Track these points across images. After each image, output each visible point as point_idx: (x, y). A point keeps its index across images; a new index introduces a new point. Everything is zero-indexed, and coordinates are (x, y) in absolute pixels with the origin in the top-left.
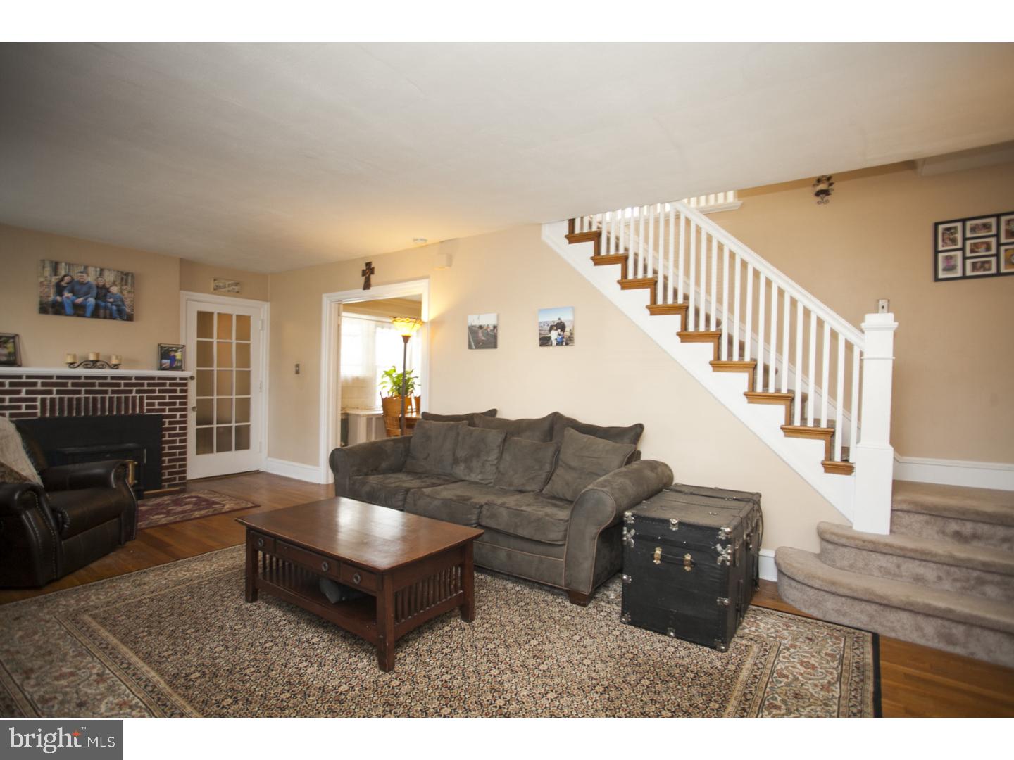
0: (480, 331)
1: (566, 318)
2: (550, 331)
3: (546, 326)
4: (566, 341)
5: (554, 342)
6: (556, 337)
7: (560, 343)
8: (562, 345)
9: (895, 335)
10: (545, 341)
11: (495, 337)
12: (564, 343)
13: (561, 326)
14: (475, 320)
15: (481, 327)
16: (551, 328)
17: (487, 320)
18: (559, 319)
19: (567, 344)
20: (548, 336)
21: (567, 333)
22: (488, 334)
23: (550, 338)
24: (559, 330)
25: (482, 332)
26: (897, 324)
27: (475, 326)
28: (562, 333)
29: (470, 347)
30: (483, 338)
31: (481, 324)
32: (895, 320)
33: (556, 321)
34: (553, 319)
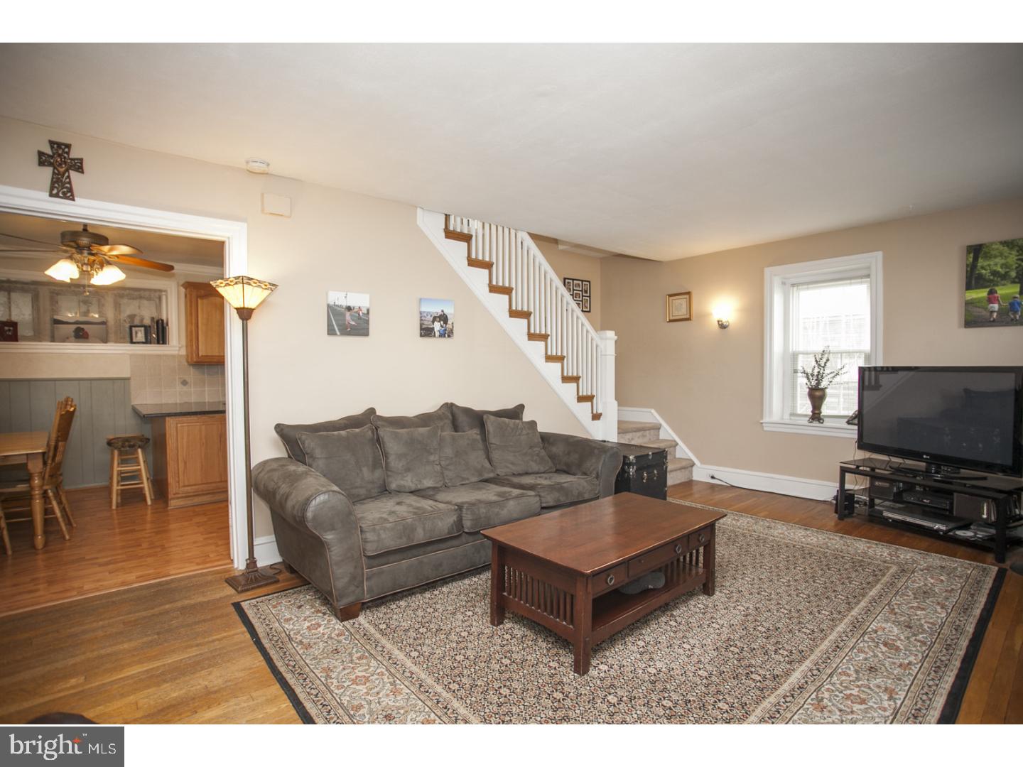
0: (348, 314)
1: (449, 311)
2: (433, 322)
3: (429, 316)
4: (447, 334)
5: (437, 334)
6: (438, 329)
7: (442, 335)
8: (445, 337)
9: (616, 342)
10: (426, 332)
11: (367, 322)
12: (446, 335)
13: (443, 318)
14: (340, 298)
15: (349, 309)
16: (434, 319)
17: (359, 300)
18: (443, 311)
19: (449, 336)
20: (431, 326)
21: (449, 326)
22: (359, 318)
23: (433, 329)
24: (442, 322)
25: (351, 315)
26: (616, 337)
27: (341, 306)
28: (444, 325)
29: (331, 332)
30: (353, 323)
31: (348, 305)
32: (616, 335)
33: (440, 313)
34: (436, 309)
